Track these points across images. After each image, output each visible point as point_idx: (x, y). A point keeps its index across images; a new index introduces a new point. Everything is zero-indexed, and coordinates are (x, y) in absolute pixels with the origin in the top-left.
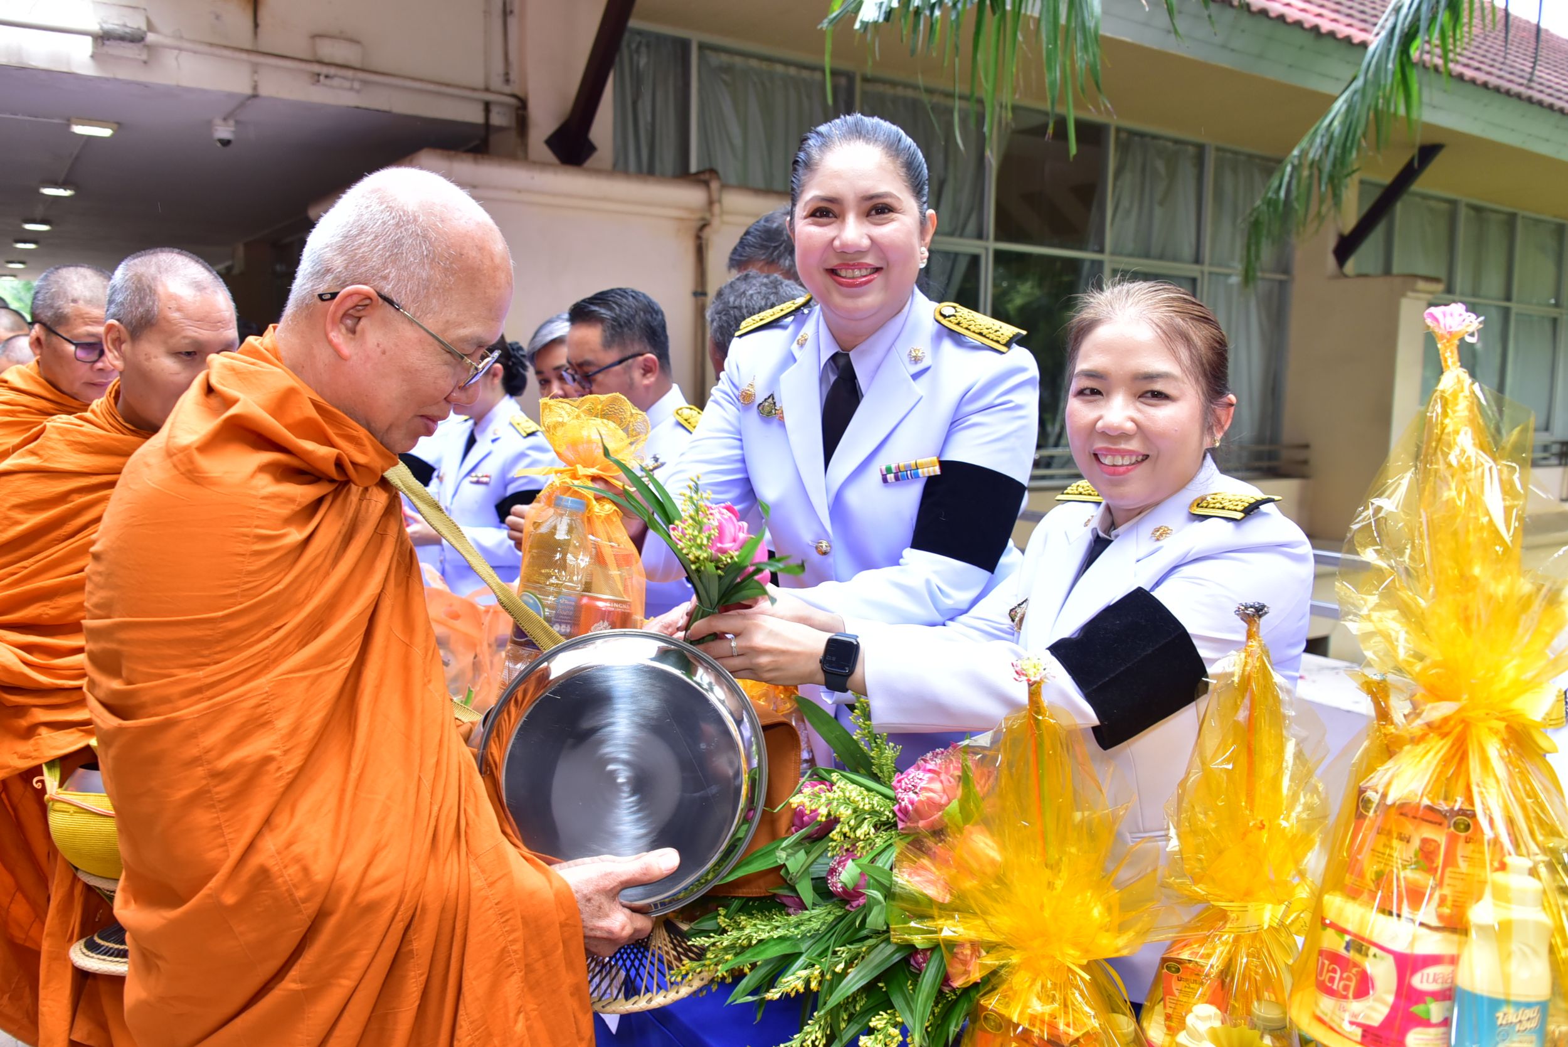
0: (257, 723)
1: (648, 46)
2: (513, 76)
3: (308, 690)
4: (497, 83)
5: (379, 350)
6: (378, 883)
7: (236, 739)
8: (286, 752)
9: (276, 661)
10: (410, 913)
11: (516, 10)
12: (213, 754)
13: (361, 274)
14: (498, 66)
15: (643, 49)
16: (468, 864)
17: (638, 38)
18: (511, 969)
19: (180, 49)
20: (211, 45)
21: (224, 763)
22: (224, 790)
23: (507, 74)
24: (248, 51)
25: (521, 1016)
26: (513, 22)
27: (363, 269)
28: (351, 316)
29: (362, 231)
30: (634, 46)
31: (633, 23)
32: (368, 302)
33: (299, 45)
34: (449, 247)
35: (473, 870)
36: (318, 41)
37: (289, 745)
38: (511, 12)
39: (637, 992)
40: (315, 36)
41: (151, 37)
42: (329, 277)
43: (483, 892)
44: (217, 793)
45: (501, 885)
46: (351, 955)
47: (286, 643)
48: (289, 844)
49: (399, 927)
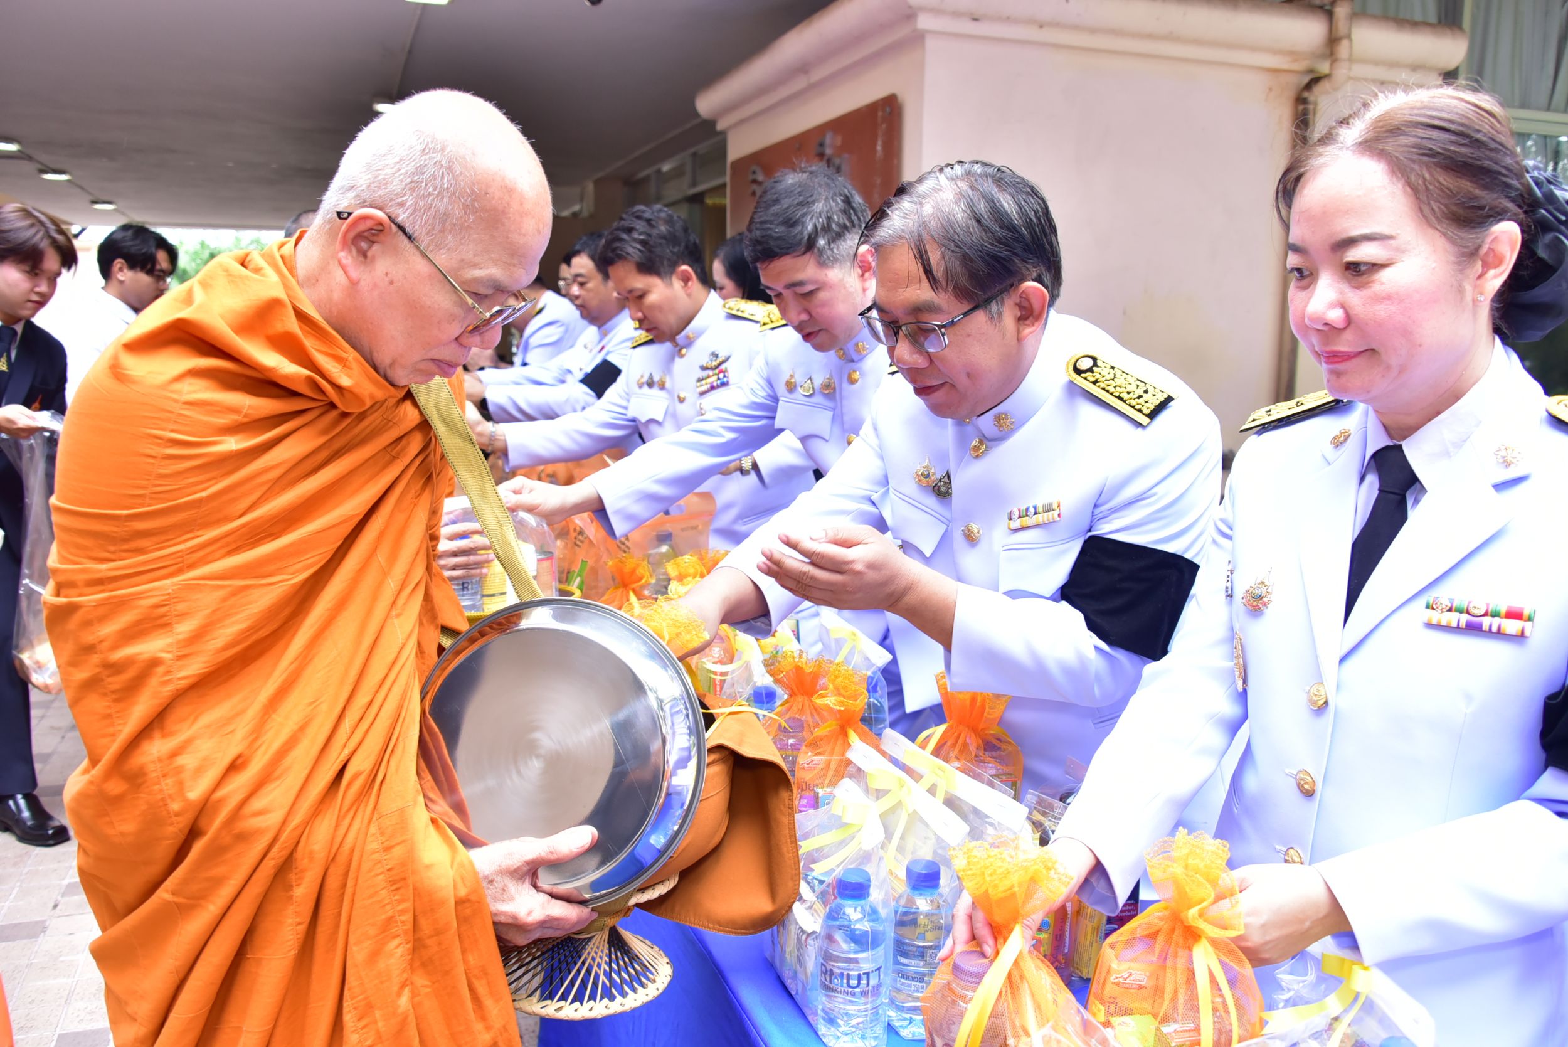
0: (155, 622)
3: (225, 600)
5: (387, 279)
7: (133, 634)
8: (178, 658)
9: (192, 566)
12: (106, 644)
13: (381, 197)
21: (118, 656)
22: (116, 682)
25: (406, 990)
27: (382, 192)
28: (366, 239)
29: (389, 153)
32: (380, 228)
34: (473, 184)
35: (373, 829)
37: (186, 651)
39: (551, 997)
42: (352, 194)
43: (376, 855)
44: (110, 683)
45: (398, 851)
46: (218, 882)
47: (208, 550)
48: (175, 754)
49: (273, 862)
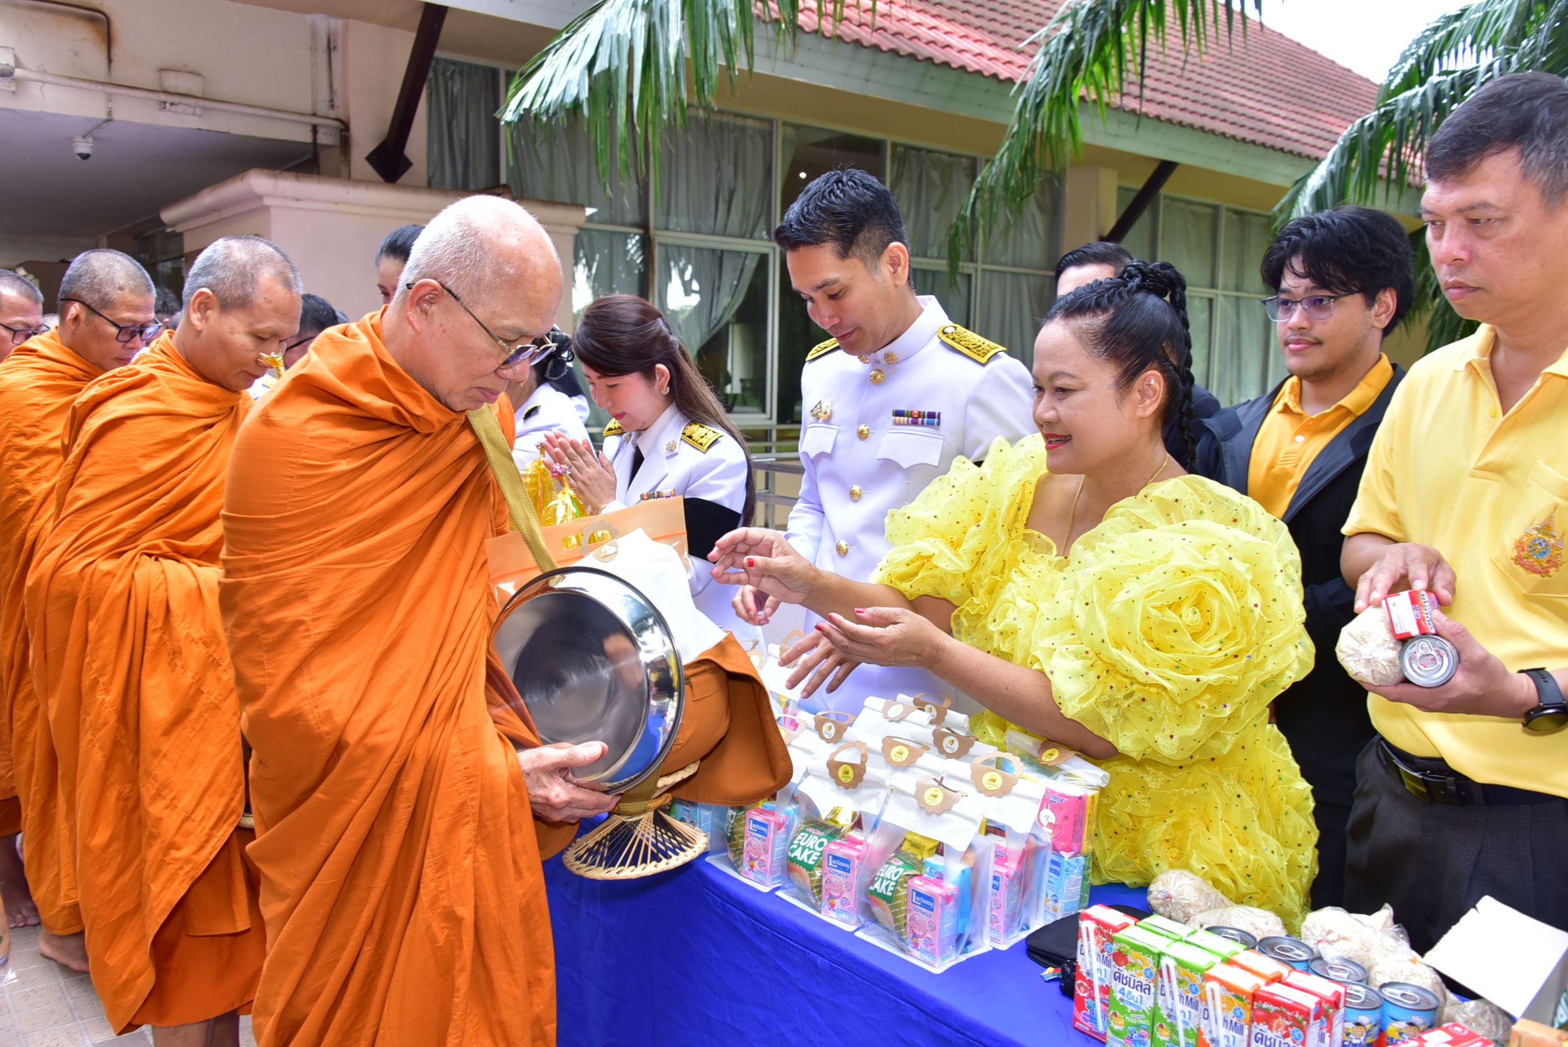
0: (297, 595)
1: (461, 73)
2: (338, 102)
3: (343, 578)
4: (323, 108)
5: (441, 329)
6: (382, 732)
7: (282, 603)
8: (314, 620)
9: (320, 554)
10: (404, 758)
11: (339, 47)
12: (263, 611)
14: (324, 95)
15: (457, 77)
16: (452, 733)
17: (452, 67)
18: (467, 819)
19: (44, 82)
20: (71, 78)
21: (271, 619)
23: (332, 100)
24: (102, 83)
25: (470, 856)
26: (336, 56)
27: (435, 268)
28: (425, 300)
30: (448, 74)
31: (438, 54)
32: (436, 292)
33: (148, 77)
35: (454, 739)
36: (164, 74)
37: (320, 615)
38: (335, 48)
40: (161, 70)
41: (18, 72)
43: (457, 758)
44: (265, 639)
47: (331, 543)
49: (394, 767)
